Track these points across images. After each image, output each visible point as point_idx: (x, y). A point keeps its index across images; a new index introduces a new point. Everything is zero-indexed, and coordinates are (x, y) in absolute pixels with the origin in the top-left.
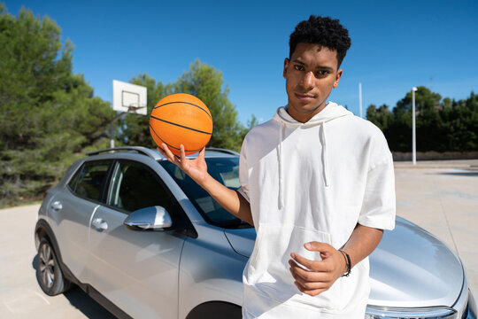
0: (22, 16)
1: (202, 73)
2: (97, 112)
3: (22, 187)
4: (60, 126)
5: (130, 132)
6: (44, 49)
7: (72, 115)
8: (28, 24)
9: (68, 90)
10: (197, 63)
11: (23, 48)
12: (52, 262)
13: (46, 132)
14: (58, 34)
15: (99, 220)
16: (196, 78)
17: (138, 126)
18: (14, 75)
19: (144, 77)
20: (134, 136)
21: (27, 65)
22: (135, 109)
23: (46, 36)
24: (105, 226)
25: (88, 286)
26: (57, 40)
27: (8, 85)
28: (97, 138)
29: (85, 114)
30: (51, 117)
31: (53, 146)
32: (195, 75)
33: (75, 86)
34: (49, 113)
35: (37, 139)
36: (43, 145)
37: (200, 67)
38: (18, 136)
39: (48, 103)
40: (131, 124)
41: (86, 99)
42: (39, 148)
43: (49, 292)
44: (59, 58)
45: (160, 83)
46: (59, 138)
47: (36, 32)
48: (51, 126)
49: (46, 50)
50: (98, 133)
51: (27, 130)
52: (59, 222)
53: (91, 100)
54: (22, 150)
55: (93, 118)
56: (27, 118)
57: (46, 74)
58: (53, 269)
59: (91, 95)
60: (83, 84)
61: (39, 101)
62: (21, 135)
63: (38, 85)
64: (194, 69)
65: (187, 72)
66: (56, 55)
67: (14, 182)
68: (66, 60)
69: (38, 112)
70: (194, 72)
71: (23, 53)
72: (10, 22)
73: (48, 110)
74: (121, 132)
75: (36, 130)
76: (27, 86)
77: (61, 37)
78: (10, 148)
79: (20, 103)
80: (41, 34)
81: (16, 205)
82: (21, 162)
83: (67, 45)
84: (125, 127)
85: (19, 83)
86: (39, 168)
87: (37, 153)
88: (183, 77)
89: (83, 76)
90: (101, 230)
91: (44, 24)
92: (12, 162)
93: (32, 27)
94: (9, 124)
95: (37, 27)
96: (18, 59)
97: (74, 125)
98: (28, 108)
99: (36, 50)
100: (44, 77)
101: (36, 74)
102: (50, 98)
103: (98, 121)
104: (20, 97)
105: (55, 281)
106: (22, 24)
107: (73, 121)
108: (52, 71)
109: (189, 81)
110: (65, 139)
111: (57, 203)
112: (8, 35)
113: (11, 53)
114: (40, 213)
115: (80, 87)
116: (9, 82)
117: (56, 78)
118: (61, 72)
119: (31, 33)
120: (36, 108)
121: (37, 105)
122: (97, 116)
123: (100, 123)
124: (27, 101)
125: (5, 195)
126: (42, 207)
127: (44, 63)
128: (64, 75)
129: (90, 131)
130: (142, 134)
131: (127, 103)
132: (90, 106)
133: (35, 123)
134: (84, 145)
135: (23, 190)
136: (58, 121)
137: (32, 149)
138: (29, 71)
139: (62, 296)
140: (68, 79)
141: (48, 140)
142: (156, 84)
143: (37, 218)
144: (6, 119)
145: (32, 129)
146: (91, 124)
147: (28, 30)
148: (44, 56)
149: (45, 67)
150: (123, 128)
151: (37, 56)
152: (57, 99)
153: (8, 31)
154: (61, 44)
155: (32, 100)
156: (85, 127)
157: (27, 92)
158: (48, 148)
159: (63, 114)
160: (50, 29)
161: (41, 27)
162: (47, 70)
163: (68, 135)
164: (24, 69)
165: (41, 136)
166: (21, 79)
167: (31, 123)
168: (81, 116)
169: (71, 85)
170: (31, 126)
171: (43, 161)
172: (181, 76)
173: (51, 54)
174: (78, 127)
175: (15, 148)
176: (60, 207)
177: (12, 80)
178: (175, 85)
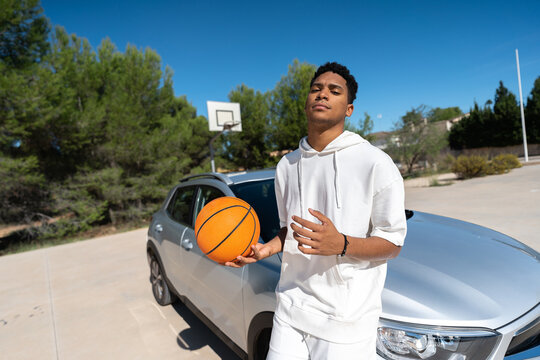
0: (128, 52)
1: (301, 74)
2: (201, 132)
3: (143, 211)
4: (168, 151)
5: (234, 149)
6: (149, 80)
7: (177, 138)
8: (134, 59)
9: (173, 114)
10: (296, 64)
11: (132, 82)
12: (160, 277)
13: (158, 158)
14: (158, 62)
15: (186, 241)
16: (295, 81)
17: (240, 142)
18: (127, 109)
19: (242, 89)
20: (238, 152)
21: (136, 97)
22: (230, 127)
23: (149, 67)
24: (191, 246)
25: (185, 298)
26: (159, 68)
27: (124, 118)
28: (204, 157)
29: (189, 136)
30: (160, 143)
31: (164, 170)
32: (295, 77)
33: (180, 109)
34: (158, 140)
35: (151, 165)
36: (157, 171)
37: (299, 67)
38: (135, 164)
39: (156, 130)
40: (233, 139)
41: (190, 120)
42: (153, 173)
43: (161, 302)
44: (161, 85)
45: (258, 93)
46: (169, 162)
47: (141, 65)
48: (160, 152)
49: (150, 80)
50: (205, 153)
51: (143, 158)
52: (161, 242)
53: (193, 121)
54: (140, 177)
55: (197, 138)
56: (141, 147)
57: (153, 103)
58: (161, 283)
59: (194, 116)
60: (186, 106)
61: (150, 129)
62: (138, 162)
63: (147, 114)
64: (292, 71)
65: (286, 75)
66: (158, 83)
67: (137, 206)
68: (168, 86)
69: (148, 140)
70: (293, 75)
71: (133, 87)
72: (120, 60)
73: (156, 137)
74: (225, 149)
75: (150, 157)
76: (139, 117)
77: (161, 64)
78: (131, 176)
79: (135, 133)
80: (145, 66)
81: (140, 227)
82: (141, 187)
83: (167, 71)
84: (229, 144)
85: (132, 116)
86: (154, 192)
87: (152, 178)
88: (282, 82)
89: (185, 98)
90: (188, 249)
91: (146, 56)
92: (133, 188)
93: (138, 61)
94: (128, 153)
95: (141, 59)
96: (130, 94)
97: (181, 148)
98: (141, 137)
99: (142, 82)
100: (151, 106)
101: (144, 104)
102: (158, 125)
103: (203, 140)
104: (134, 128)
105: (163, 292)
106: (129, 61)
107: (179, 145)
108: (157, 99)
109: (289, 85)
110: (174, 164)
111: (159, 226)
112: (119, 72)
113: (124, 88)
114: (149, 234)
115: (184, 109)
116: (124, 115)
117: (161, 105)
118: (164, 99)
119: (137, 66)
120: (148, 137)
121: (148, 133)
122: (201, 136)
123: (205, 142)
124: (139, 131)
125: (131, 219)
126: (150, 229)
127: (150, 92)
128: (167, 100)
129: (196, 152)
130: (245, 150)
131: (222, 123)
132: (194, 127)
133: (148, 150)
134: (192, 166)
135: (144, 213)
136: (166, 146)
137: (148, 175)
138: (139, 102)
139: (170, 306)
140: (171, 104)
141: (160, 165)
142: (255, 94)
143: (146, 239)
144: (125, 150)
145: (146, 157)
146: (197, 144)
147: (135, 64)
148: (149, 86)
149: (151, 96)
150: (226, 145)
151: (143, 87)
152: (165, 125)
153: (119, 69)
154: (163, 71)
155: (143, 130)
156: (192, 148)
157: (138, 123)
158: (161, 173)
159: (170, 139)
160: (152, 59)
161: (144, 58)
162: (152, 99)
163: (175, 158)
164: (135, 101)
165: (153, 162)
166: (133, 112)
167: (145, 151)
168: (185, 139)
169: (177, 108)
170: (145, 154)
171: (158, 185)
172: (279, 81)
173: (155, 83)
174: (185, 148)
175: (134, 176)
176: (161, 229)
177: (127, 113)
178: (274, 92)
